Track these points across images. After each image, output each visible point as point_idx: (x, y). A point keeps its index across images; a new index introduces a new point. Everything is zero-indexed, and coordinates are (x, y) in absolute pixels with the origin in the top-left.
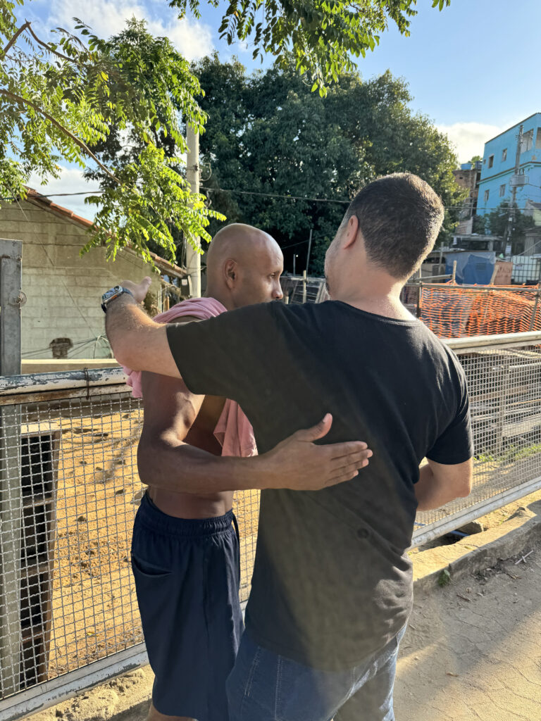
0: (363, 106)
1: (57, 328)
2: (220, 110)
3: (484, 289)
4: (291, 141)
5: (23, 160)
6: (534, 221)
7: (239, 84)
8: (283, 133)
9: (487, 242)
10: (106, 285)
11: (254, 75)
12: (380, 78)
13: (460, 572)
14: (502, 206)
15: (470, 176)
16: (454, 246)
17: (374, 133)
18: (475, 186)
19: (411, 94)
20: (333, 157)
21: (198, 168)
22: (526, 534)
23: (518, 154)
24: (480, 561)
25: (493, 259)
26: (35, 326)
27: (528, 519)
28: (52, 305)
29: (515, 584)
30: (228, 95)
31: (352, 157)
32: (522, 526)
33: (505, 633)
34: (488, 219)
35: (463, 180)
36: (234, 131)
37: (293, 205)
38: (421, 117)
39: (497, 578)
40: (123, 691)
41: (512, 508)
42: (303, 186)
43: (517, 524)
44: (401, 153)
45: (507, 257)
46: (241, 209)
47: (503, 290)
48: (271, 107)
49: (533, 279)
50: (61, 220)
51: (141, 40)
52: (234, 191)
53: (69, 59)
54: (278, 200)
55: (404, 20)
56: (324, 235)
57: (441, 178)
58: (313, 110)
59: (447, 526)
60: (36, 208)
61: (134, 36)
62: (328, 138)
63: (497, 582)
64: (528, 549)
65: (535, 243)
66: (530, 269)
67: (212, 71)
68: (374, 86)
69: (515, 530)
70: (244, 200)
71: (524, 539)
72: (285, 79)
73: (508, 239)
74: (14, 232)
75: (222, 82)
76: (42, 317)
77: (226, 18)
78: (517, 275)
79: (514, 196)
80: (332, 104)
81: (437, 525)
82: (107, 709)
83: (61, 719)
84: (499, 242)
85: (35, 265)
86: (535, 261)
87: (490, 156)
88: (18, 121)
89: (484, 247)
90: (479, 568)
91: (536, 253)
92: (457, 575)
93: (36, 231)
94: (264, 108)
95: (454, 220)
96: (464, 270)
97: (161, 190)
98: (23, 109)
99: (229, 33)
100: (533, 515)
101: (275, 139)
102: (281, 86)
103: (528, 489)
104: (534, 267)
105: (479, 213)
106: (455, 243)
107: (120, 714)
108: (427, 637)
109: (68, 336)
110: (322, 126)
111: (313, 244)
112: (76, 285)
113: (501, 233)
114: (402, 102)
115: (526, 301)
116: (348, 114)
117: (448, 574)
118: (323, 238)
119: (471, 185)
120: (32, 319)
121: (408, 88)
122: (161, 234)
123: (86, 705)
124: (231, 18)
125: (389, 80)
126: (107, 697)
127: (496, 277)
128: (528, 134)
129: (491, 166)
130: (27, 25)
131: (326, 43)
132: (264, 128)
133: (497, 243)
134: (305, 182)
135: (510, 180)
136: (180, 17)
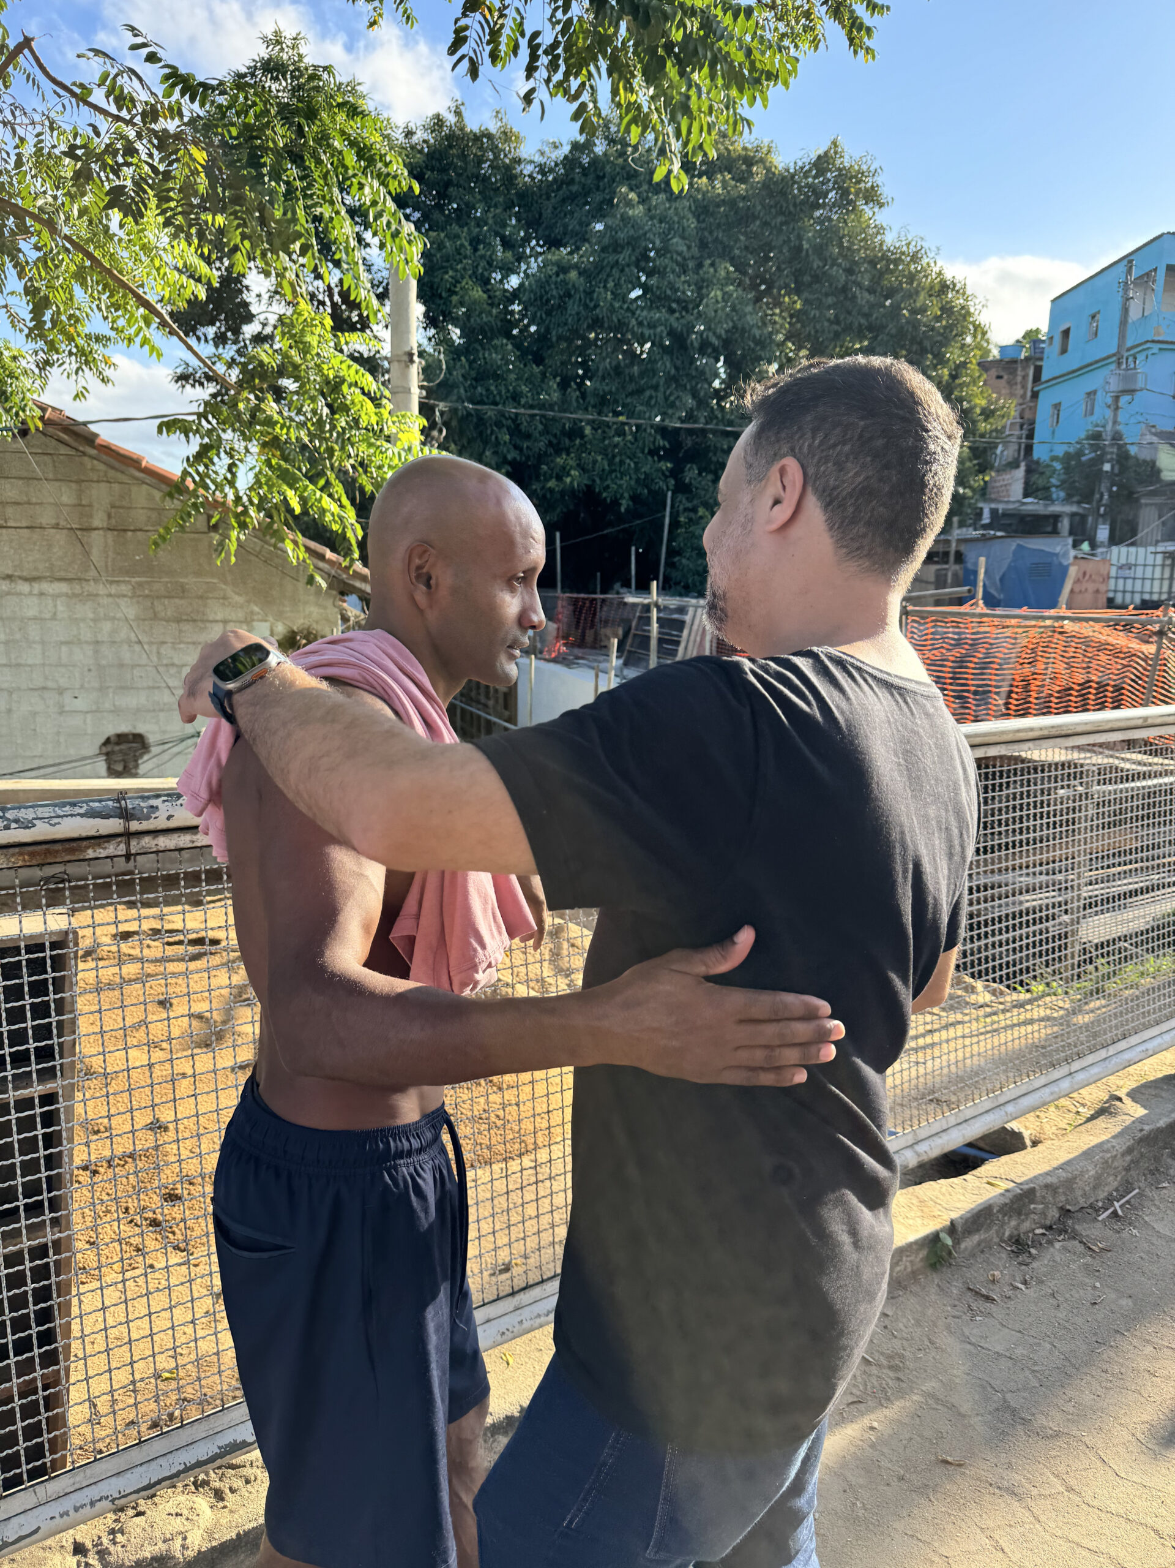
0: (779, 219)
1: (116, 711)
2: (470, 232)
3: (1044, 618)
4: (624, 298)
5: (32, 346)
6: (1159, 471)
7: (508, 172)
8: (606, 281)
9: (1056, 518)
10: (219, 617)
11: (542, 154)
12: (819, 157)
13: (976, 1238)
14: (1088, 438)
15: (1020, 373)
16: (985, 527)
17: (807, 278)
18: (1029, 394)
19: (886, 192)
20: (714, 333)
21: (416, 358)
22: (1123, 1155)
23: (1124, 322)
24: (1019, 1214)
25: (1066, 554)
26: (67, 709)
27: (1128, 1120)
28: (104, 662)
29: (1096, 1264)
30: (486, 199)
31: (757, 332)
32: (1114, 1137)
33: (1071, 1370)
34: (1058, 466)
35: (1003, 382)
36: (499, 277)
37: (629, 438)
38: (908, 244)
39: (1057, 1251)
40: (223, 1499)
41: (1094, 1095)
42: (651, 397)
43: (1104, 1131)
44: (863, 321)
45: (1100, 550)
46: (516, 447)
47: (1087, 620)
48: (581, 224)
49: (1155, 597)
50: (119, 476)
51: (292, 77)
52: (500, 407)
53: (118, 118)
54: (596, 426)
55: (861, 24)
56: (695, 502)
57: (954, 377)
58: (670, 229)
59: (945, 1137)
60: (64, 450)
61: (277, 70)
62: (704, 291)
63: (1058, 1259)
64: (1127, 1187)
65: (1160, 517)
66: (1148, 575)
67: (450, 146)
68: (806, 175)
69: (1100, 1146)
70: (523, 428)
71: (1119, 1163)
72: (608, 161)
73: (1102, 509)
74: (18, 504)
75: (471, 169)
76: (82, 687)
77: (463, 22)
78: (1120, 587)
79: (1115, 416)
80: (712, 214)
81: (923, 1134)
82: (185, 1539)
83: (83, 1559)
84: (1083, 518)
85: (63, 574)
86: (1159, 559)
87: (1064, 327)
88: (14, 258)
89: (1049, 529)
90: (1017, 1228)
91: (1163, 541)
92: (968, 1243)
93: (65, 499)
94: (565, 226)
95: (982, 469)
96: (1002, 580)
97: (328, 405)
98: (25, 230)
99: (472, 54)
100: (1140, 1111)
101: (589, 293)
102: (600, 178)
103: (1127, 1056)
104: (1158, 570)
105: (1040, 453)
106: (986, 519)
107: (213, 1548)
108: (898, 1379)
109: (140, 729)
110: (691, 264)
111: (675, 524)
112: (155, 617)
113: (1087, 497)
114: (867, 210)
115: (1135, 645)
116: (748, 238)
117: (949, 1242)
118: (694, 510)
119: (1022, 392)
120: (61, 691)
121: (879, 180)
122: (326, 502)
123: (138, 1530)
124: (474, 20)
125: (838, 162)
126: (185, 1512)
127: (1072, 591)
128: (1146, 280)
129: (1064, 350)
130: (27, 42)
131: (682, 74)
132: (563, 269)
133: (1077, 518)
134: (656, 388)
135: (1106, 380)
136: (373, 24)
